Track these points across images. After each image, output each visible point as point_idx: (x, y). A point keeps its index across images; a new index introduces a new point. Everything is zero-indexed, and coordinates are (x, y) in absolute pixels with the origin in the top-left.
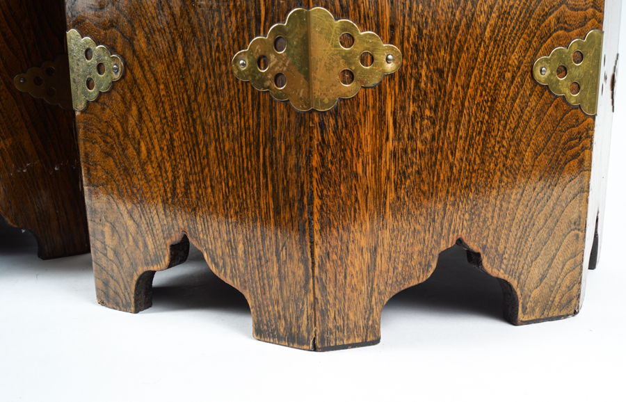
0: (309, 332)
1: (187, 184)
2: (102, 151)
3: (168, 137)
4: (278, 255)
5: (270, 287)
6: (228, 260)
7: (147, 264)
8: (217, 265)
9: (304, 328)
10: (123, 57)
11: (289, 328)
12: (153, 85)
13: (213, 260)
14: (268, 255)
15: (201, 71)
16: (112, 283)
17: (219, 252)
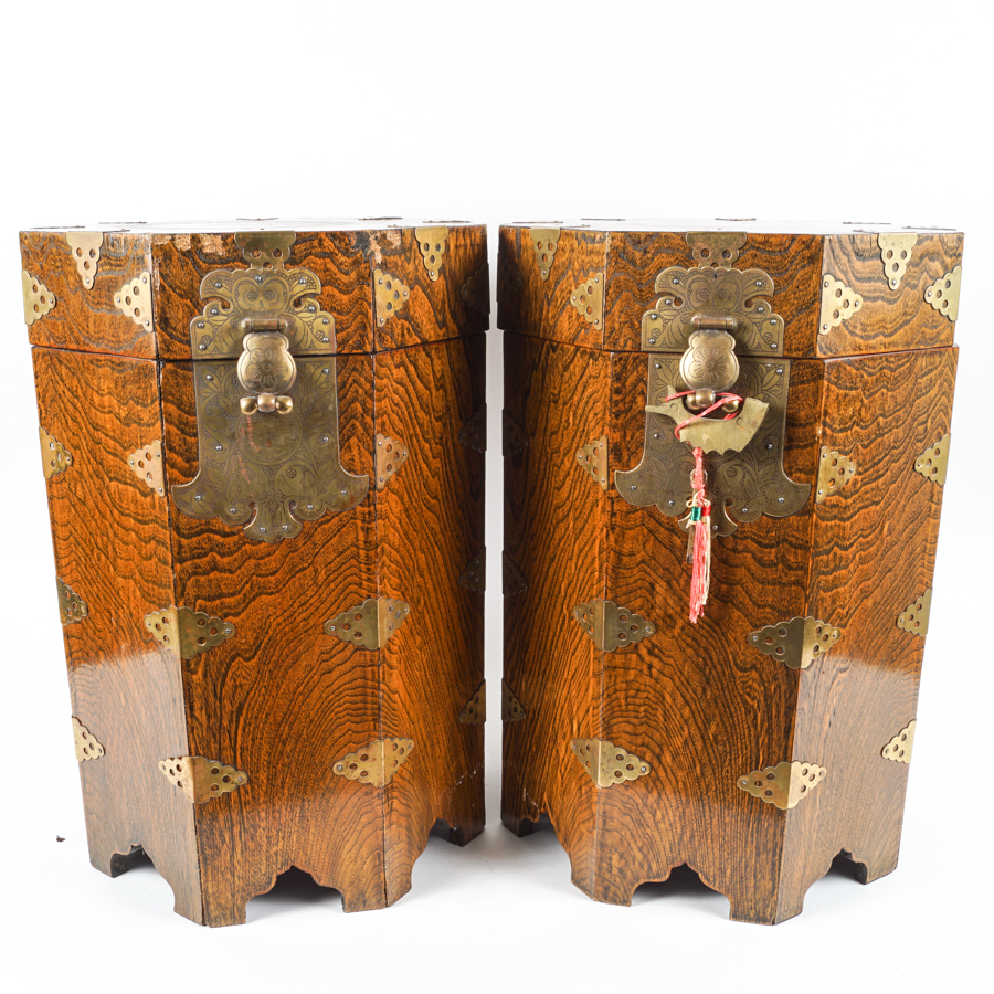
0: (771, 916)
1: (692, 837)
2: (621, 811)
3: (681, 810)
4: (755, 876)
5: (747, 892)
6: (717, 878)
7: (649, 878)
8: (708, 880)
9: (768, 914)
10: (650, 764)
11: (757, 914)
12: (674, 782)
13: (706, 878)
14: (748, 876)
15: (713, 780)
16: (612, 888)
17: (712, 873)
